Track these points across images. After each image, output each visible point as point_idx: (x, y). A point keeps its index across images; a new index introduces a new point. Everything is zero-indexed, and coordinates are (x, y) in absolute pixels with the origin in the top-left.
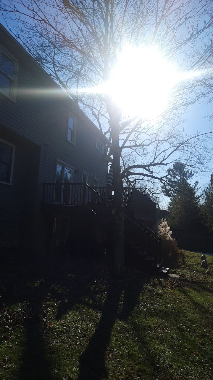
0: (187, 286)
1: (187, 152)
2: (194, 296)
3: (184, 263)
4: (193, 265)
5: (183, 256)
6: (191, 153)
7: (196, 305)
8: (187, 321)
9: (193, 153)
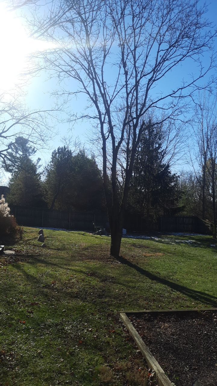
0: (22, 261)
1: (29, 127)
2: (27, 269)
3: (21, 238)
4: (30, 240)
5: (21, 232)
6: (33, 129)
7: (28, 277)
8: (18, 294)
9: (35, 129)
